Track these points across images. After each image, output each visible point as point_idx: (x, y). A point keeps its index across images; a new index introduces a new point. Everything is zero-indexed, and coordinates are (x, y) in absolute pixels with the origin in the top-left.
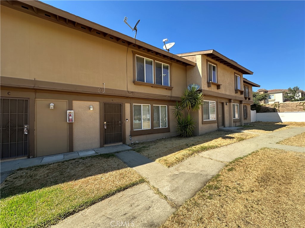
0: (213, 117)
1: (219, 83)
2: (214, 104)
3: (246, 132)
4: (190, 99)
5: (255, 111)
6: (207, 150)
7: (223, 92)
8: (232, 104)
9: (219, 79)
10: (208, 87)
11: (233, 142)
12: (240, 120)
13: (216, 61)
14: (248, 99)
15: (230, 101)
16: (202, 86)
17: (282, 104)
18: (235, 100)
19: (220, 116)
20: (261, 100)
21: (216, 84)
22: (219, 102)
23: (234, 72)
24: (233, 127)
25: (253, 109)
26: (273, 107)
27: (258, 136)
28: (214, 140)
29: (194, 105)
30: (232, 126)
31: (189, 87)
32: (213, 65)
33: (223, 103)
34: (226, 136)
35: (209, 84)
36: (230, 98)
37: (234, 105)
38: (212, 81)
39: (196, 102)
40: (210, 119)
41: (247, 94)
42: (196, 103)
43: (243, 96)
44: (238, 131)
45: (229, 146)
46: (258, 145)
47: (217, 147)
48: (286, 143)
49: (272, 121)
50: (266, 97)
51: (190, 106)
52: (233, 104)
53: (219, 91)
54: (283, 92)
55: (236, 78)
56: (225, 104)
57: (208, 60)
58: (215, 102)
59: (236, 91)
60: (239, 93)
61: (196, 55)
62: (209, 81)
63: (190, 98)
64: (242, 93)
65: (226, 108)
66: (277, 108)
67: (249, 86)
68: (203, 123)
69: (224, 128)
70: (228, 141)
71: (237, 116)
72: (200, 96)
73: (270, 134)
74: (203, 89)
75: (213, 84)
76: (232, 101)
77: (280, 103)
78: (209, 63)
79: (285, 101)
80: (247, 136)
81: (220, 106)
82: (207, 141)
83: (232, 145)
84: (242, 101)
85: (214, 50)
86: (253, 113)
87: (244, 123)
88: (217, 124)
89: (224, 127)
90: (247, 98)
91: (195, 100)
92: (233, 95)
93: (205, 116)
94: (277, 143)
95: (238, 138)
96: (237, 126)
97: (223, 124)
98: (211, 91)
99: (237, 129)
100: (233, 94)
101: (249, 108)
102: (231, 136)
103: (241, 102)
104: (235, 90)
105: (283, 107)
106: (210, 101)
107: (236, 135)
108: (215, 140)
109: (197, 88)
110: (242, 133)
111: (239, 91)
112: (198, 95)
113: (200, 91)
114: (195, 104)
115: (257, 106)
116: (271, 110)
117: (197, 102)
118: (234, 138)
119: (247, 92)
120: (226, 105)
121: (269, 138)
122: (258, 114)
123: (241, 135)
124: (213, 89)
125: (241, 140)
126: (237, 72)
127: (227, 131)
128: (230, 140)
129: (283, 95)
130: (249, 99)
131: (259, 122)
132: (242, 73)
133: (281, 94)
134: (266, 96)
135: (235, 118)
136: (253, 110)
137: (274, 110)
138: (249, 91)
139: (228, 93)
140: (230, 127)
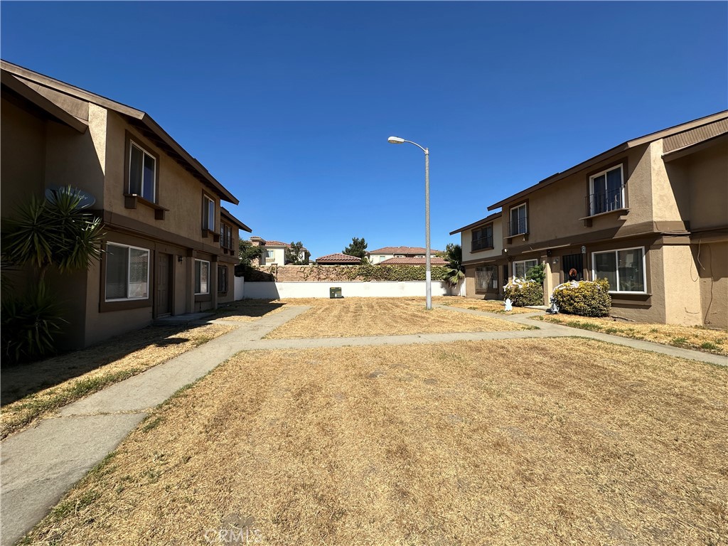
0: (137, 290)
1: (161, 205)
2: (145, 255)
3: (217, 323)
4: (47, 230)
5: (242, 278)
6: (97, 390)
7: (173, 229)
8: (194, 260)
9: (163, 193)
10: (126, 207)
11: (184, 351)
12: (209, 297)
13: (155, 146)
14: (229, 253)
15: (189, 252)
16: (105, 200)
17: (280, 268)
18: (202, 253)
19: (162, 288)
20: (253, 257)
21: (153, 204)
22: (160, 252)
23: (203, 190)
24: (194, 313)
25: (238, 273)
26: (268, 272)
27: (236, 328)
28: (131, 356)
29: (67, 254)
30: (192, 311)
31: (48, 193)
32: (145, 151)
33: (170, 257)
34: (170, 337)
35: (129, 202)
36: (190, 246)
37: (198, 264)
38: (139, 193)
39: (74, 245)
40: (129, 295)
41: (229, 243)
42: (76, 249)
43: (218, 245)
44: (202, 322)
45: (169, 364)
46: (231, 348)
47: (134, 372)
48: (273, 336)
49: (266, 297)
50: (261, 253)
51: (49, 254)
52: (196, 262)
53: (161, 225)
54: (285, 248)
55: (205, 203)
56: (177, 257)
57: (130, 133)
58: (149, 250)
59: (205, 232)
60: (210, 238)
61: (88, 101)
62: (132, 193)
63: (49, 228)
64: (216, 238)
65: (179, 268)
66: (274, 275)
67: (234, 226)
68: (103, 308)
69: (171, 319)
70: (172, 350)
71: (204, 287)
72: (93, 227)
73: (256, 323)
74: (106, 207)
75: (146, 203)
76: (194, 253)
77: (278, 266)
78: (133, 142)
79: (286, 263)
80: (218, 331)
81: (163, 264)
82: (106, 362)
83: (180, 358)
84: (216, 256)
85: (146, 115)
86: (238, 282)
87: (219, 304)
88: (150, 309)
89: (172, 315)
90: (228, 250)
91: (69, 235)
92: (198, 240)
93: (109, 288)
94: (263, 338)
95: (197, 339)
96: (204, 311)
97: (170, 309)
98: (136, 219)
99: (201, 319)
100: (197, 237)
101: (231, 270)
102: (181, 337)
103: (213, 258)
104: (202, 230)
105: (282, 272)
106: (131, 247)
107: (195, 333)
108: (135, 354)
109: (81, 200)
110: (208, 326)
111: (211, 232)
112: (85, 225)
113: (96, 212)
114: (73, 249)
115: (246, 268)
116: (266, 278)
117: (77, 246)
118: (187, 340)
119: (229, 239)
120: (179, 261)
121: (253, 330)
122: (247, 283)
123: (205, 331)
124: (143, 216)
125: (201, 343)
126: (208, 191)
127: (176, 326)
128: (178, 347)
129: (285, 252)
130: (232, 253)
131: (248, 300)
132: (218, 197)
133: (283, 251)
134: (260, 251)
135: (199, 292)
136: (239, 276)
137: (270, 278)
138: (233, 237)
139: (183, 233)
140: (186, 313)
